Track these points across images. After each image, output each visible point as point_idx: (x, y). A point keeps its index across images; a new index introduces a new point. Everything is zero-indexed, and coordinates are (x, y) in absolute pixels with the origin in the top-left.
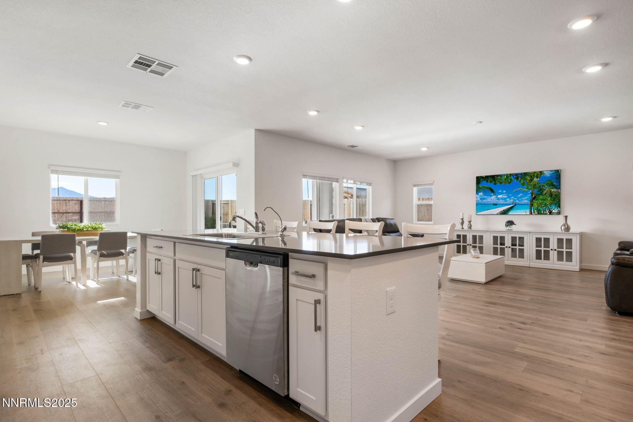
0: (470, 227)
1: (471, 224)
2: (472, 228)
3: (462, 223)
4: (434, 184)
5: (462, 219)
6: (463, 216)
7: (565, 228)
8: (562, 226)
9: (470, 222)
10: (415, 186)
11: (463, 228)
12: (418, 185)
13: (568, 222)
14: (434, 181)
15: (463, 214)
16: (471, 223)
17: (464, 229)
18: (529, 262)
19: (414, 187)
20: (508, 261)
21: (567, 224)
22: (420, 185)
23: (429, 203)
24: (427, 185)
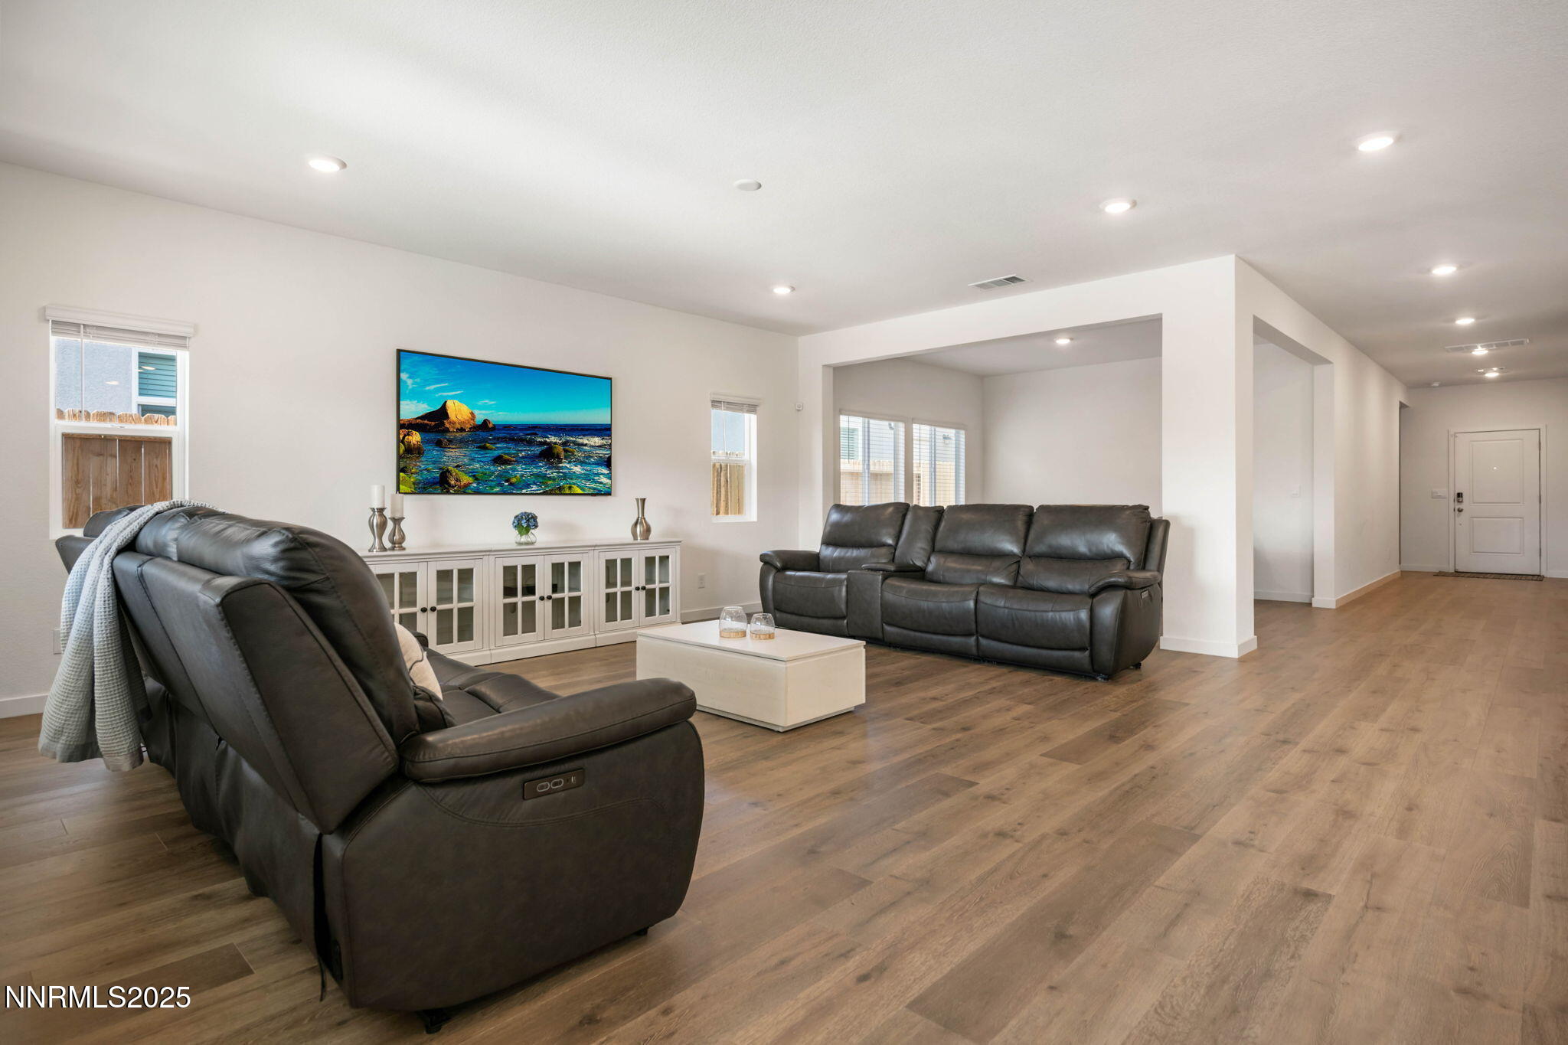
0: (399, 543)
1: (402, 532)
2: (403, 545)
3: (383, 526)
5: (380, 511)
6: (382, 500)
7: (643, 531)
8: (635, 525)
9: (399, 520)
11: (383, 547)
15: (383, 490)
17: (386, 550)
23: (152, 431)
24: (148, 338)
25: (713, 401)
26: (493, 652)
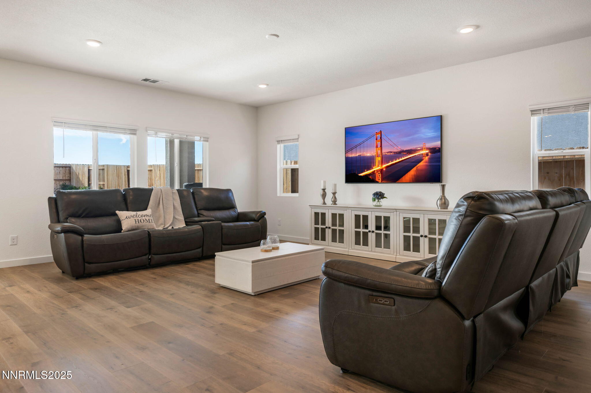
0: (335, 202)
1: (335, 198)
2: (336, 203)
3: (324, 195)
4: (299, 139)
5: (324, 190)
6: (325, 186)
7: (441, 204)
8: (438, 200)
9: (334, 194)
10: (279, 142)
11: (324, 203)
12: (282, 141)
13: (446, 195)
14: (298, 135)
15: (325, 182)
16: (336, 195)
17: (326, 204)
18: (395, 254)
19: (278, 144)
20: (372, 253)
21: (444, 196)
22: (284, 140)
23: (295, 167)
24: (291, 141)
25: (532, 111)
26: (349, 250)
